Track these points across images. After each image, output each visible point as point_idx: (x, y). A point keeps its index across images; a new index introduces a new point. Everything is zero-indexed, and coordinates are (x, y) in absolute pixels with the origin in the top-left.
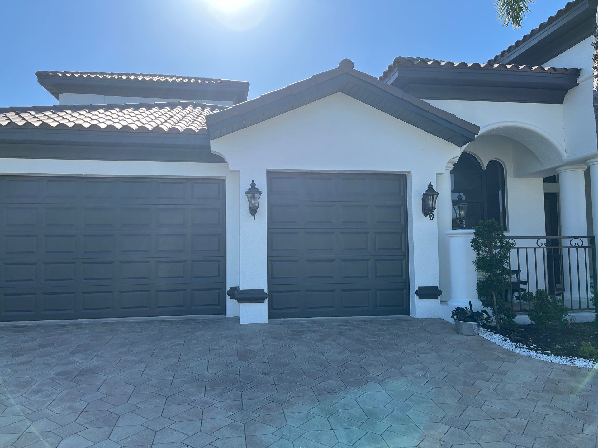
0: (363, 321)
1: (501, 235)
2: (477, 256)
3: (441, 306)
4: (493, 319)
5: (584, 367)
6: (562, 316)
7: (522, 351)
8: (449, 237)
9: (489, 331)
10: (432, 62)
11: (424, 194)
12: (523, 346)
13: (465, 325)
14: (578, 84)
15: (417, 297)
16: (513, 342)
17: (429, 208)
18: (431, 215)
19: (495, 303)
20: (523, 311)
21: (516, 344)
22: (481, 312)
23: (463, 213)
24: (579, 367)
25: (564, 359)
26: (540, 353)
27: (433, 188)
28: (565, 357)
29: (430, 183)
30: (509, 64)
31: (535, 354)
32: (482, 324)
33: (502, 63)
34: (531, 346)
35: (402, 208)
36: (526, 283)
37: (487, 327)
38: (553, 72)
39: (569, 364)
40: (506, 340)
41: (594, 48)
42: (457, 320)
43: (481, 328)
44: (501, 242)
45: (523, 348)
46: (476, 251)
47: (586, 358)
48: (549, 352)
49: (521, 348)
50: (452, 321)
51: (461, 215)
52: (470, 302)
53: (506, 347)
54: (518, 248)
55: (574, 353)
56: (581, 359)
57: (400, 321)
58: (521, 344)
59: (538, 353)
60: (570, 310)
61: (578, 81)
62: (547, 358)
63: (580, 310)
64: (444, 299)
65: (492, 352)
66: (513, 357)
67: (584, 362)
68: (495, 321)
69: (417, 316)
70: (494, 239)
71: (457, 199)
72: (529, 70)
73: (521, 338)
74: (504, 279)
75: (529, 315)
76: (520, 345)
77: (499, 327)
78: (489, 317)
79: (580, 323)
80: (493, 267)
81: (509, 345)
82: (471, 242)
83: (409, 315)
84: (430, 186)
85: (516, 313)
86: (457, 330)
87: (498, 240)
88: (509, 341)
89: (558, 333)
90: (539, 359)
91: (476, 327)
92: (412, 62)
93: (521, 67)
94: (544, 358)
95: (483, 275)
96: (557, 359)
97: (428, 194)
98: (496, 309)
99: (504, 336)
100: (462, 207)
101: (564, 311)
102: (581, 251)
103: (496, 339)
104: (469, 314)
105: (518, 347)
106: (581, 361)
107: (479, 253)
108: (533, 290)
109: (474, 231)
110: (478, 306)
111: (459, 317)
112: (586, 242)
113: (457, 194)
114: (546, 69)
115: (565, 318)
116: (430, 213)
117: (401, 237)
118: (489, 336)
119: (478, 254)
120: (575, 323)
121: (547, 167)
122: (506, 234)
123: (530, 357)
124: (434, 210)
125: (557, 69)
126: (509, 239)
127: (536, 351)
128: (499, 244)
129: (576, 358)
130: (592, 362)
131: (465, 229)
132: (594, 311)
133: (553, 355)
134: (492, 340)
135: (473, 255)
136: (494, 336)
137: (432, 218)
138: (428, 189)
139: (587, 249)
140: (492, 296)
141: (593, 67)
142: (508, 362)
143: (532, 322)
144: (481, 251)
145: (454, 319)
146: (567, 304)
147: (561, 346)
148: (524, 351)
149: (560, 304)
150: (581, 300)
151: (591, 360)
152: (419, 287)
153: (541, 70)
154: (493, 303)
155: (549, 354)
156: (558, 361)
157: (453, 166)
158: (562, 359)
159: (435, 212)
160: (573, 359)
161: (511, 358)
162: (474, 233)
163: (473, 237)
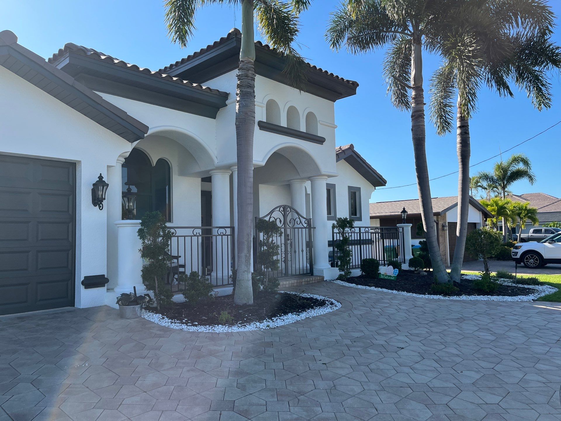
0: (19, 318)
1: (163, 226)
2: (143, 244)
3: (108, 294)
4: (154, 301)
5: (222, 332)
6: (209, 292)
7: (176, 326)
8: (118, 227)
9: (150, 312)
10: (106, 57)
11: (94, 185)
12: (177, 322)
13: (129, 309)
14: (227, 105)
15: (82, 287)
16: (169, 319)
17: (98, 198)
18: (101, 205)
19: (157, 286)
20: (180, 291)
21: (171, 320)
22: (144, 296)
23: (131, 204)
24: (218, 333)
25: (208, 328)
26: (190, 325)
27: (103, 180)
28: (208, 326)
29: (101, 174)
30: (175, 77)
31: (186, 326)
32: (145, 306)
33: (170, 74)
34: (183, 321)
35: (71, 197)
36: (184, 266)
37: (149, 309)
38: (209, 91)
39: (211, 331)
40: (163, 318)
41: (238, 79)
42: (121, 305)
43: (143, 310)
44: (164, 231)
45: (177, 323)
46: (142, 239)
47: (223, 324)
48: (196, 323)
49: (175, 323)
50: (117, 307)
51: (130, 206)
52: (134, 287)
53: (163, 324)
54: (178, 237)
55: (215, 322)
56: (220, 325)
57: (63, 313)
58: (176, 320)
59: (188, 326)
60: (215, 286)
61: (227, 102)
62: (195, 329)
63: (223, 286)
64: (110, 287)
65: (151, 331)
66: (168, 333)
67: (222, 328)
68: (156, 302)
69: (82, 306)
70: (158, 228)
71: (127, 191)
72: (190, 85)
73: (176, 315)
74: (165, 264)
75: (183, 295)
76: (174, 321)
77: (159, 308)
78: (151, 299)
79: (222, 297)
80: (156, 254)
81: (166, 322)
82: (137, 232)
83: (74, 306)
84: (101, 177)
85: (174, 294)
86: (121, 315)
87: (161, 230)
88: (166, 318)
89: (205, 307)
90: (189, 330)
91: (139, 310)
92: (85, 53)
93: (185, 82)
94: (193, 329)
95: (147, 262)
96: (202, 329)
97: (98, 184)
98: (157, 291)
99: (163, 314)
100: (131, 199)
101: (211, 287)
102: (225, 238)
103: (155, 318)
104: (132, 299)
105: (173, 323)
106: (219, 328)
107: (144, 241)
108: (188, 273)
109: (140, 221)
110: (141, 290)
111: (123, 302)
112: (229, 231)
113: (127, 187)
114: (204, 88)
115: (210, 294)
116: (99, 203)
117: (68, 227)
118: (150, 316)
119: (143, 243)
120: (219, 297)
121: (203, 169)
122: (168, 224)
123: (182, 330)
124: (103, 201)
125: (212, 90)
126: (170, 229)
127: (187, 324)
128: (162, 233)
129: (216, 326)
130: (227, 327)
131: (132, 219)
132: (232, 286)
133: (199, 326)
134: (152, 320)
135: (139, 244)
136: (154, 316)
137: (101, 208)
138: (98, 179)
139: (229, 237)
140: (154, 280)
141: (236, 94)
142: (164, 337)
143: (186, 299)
144: (146, 240)
145: (119, 304)
146: (214, 283)
147: (206, 317)
148: (177, 325)
149: (207, 282)
150: (223, 278)
151: (227, 326)
152: (85, 277)
153: (200, 88)
154: (155, 287)
155: (196, 326)
156: (203, 330)
157: (124, 160)
158: (206, 328)
159: (105, 203)
160: (214, 327)
161: (167, 333)
162: (140, 223)
163: (140, 227)
